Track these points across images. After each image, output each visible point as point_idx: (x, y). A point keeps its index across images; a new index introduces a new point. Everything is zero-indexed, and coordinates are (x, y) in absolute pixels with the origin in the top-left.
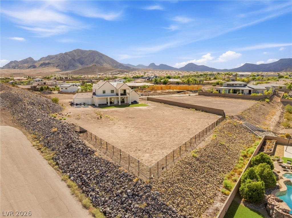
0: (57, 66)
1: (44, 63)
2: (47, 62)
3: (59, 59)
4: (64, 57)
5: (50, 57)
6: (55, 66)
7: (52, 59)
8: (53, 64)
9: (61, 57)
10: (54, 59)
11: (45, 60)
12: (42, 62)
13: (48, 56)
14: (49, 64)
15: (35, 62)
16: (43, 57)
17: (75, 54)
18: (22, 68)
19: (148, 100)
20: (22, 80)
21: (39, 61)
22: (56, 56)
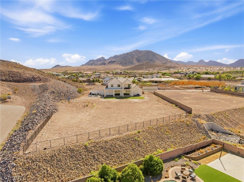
0: (120, 64)
1: (111, 61)
2: (113, 60)
3: (122, 58)
4: (126, 56)
5: (116, 57)
6: (119, 63)
7: (117, 58)
8: (117, 62)
9: (124, 57)
10: (119, 58)
11: (113, 59)
12: (110, 60)
13: (115, 56)
14: (114, 61)
15: (105, 60)
16: (111, 57)
17: (134, 54)
18: (96, 65)
19: (154, 94)
20: (88, 74)
21: (108, 59)
22: (121, 55)
